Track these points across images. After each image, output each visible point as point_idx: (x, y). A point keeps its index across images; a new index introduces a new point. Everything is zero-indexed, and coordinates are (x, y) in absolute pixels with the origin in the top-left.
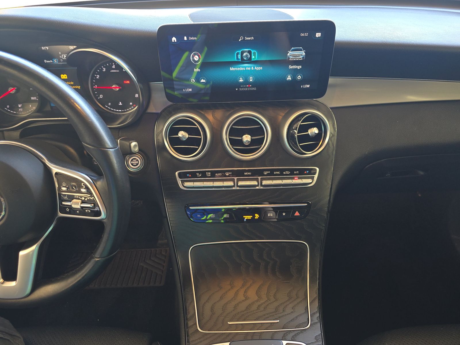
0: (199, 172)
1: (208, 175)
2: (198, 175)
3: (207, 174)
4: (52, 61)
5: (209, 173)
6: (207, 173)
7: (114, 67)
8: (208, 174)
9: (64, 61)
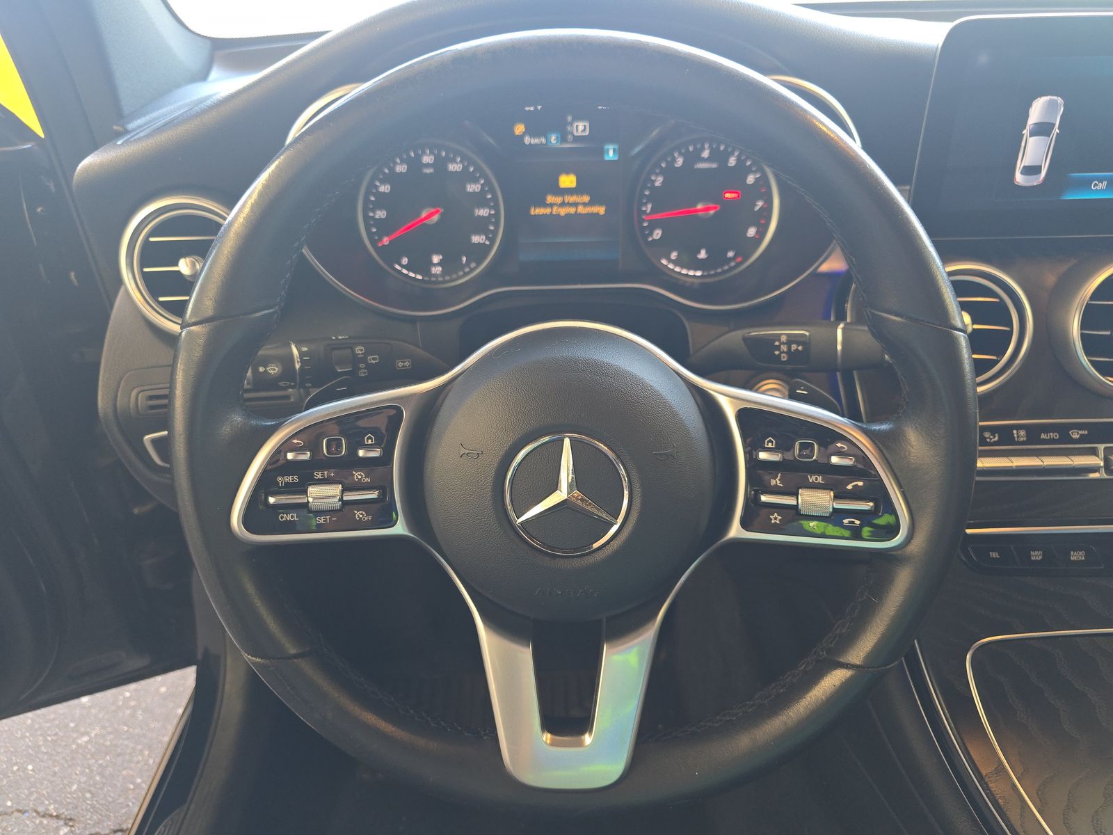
0: (993, 430)
1: (1018, 437)
2: (989, 438)
3: (1015, 436)
4: (543, 140)
5: (1022, 433)
6: (1015, 432)
7: (706, 154)
8: (1018, 434)
9: (577, 139)
